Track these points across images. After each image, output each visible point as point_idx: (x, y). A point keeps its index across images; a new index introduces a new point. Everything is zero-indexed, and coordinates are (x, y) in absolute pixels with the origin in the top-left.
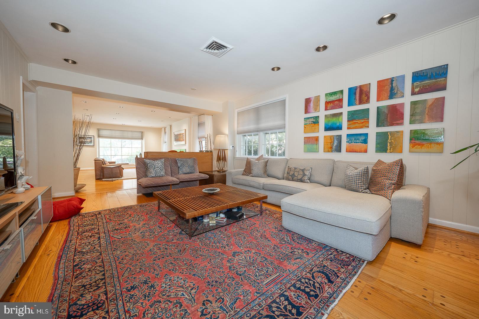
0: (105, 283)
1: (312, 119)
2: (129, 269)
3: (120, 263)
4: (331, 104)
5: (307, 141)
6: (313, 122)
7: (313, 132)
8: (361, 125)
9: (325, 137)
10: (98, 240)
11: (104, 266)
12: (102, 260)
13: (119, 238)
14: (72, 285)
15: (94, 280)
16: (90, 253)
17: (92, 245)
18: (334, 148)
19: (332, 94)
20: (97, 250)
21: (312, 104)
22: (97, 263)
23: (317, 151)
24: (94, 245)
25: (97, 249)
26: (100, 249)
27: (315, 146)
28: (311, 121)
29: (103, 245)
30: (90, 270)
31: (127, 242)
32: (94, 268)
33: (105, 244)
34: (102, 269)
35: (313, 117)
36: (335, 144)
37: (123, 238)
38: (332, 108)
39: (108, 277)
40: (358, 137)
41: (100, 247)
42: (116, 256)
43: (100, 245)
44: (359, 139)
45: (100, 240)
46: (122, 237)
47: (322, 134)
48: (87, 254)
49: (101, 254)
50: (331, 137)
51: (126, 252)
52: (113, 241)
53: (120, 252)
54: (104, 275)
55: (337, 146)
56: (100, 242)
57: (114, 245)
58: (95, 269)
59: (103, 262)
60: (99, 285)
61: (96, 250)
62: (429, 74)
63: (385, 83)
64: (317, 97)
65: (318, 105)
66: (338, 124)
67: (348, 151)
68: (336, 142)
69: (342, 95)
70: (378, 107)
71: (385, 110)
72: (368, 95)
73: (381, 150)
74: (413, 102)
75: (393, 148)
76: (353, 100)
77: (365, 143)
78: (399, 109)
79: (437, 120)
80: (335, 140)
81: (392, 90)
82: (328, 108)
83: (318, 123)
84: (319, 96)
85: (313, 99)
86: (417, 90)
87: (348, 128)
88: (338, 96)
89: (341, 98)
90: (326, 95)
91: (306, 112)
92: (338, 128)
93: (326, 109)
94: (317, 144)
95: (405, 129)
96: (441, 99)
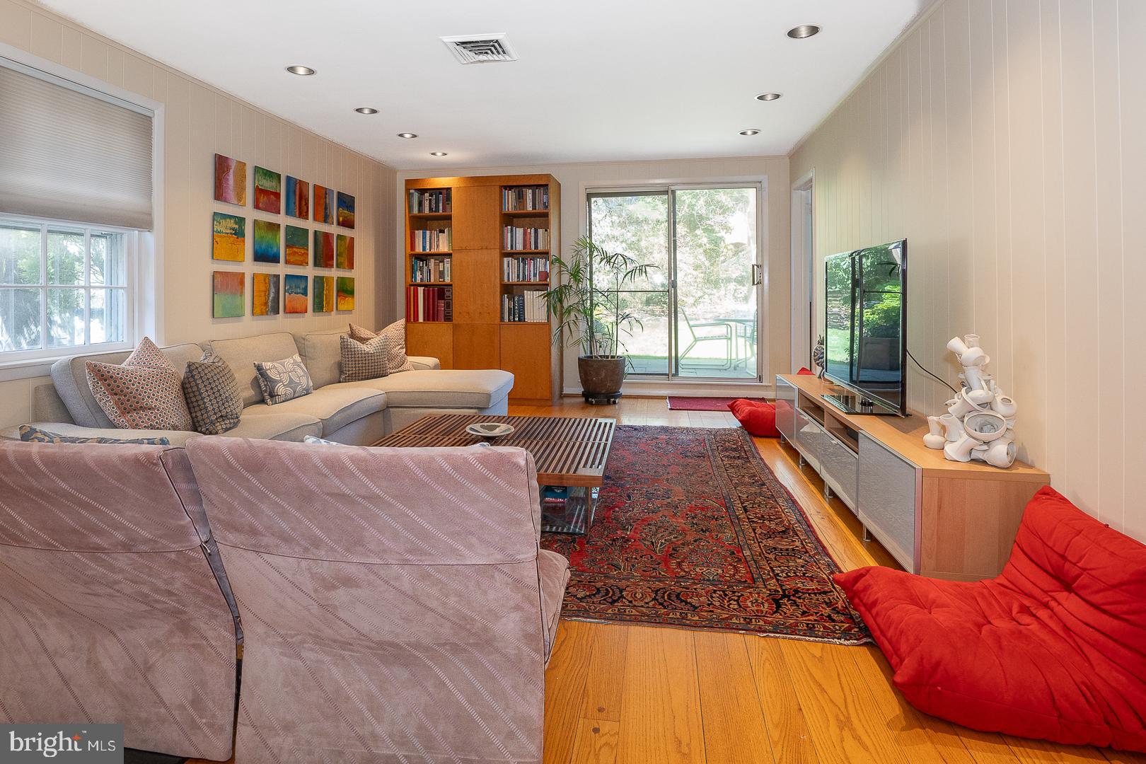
1: (232, 221)
4: (264, 197)
5: (221, 285)
6: (233, 229)
7: (234, 259)
8: (301, 259)
9: (254, 275)
11: (728, 476)
13: (710, 500)
14: (756, 471)
17: (752, 502)
18: (269, 304)
21: (231, 179)
23: (238, 314)
27: (238, 300)
28: (229, 225)
29: (736, 498)
35: (234, 217)
36: (272, 295)
38: (265, 209)
40: (299, 282)
41: (739, 496)
43: (740, 499)
44: (298, 287)
45: (743, 507)
47: (249, 267)
50: (264, 276)
52: (719, 498)
55: (273, 299)
59: (730, 479)
62: (346, 202)
63: (321, 193)
64: (242, 165)
65: (243, 189)
66: (275, 250)
67: (287, 311)
68: (273, 290)
69: (278, 184)
70: (315, 231)
71: (321, 239)
72: (307, 204)
73: (319, 307)
74: (339, 236)
75: (328, 303)
76: (292, 205)
77: (305, 294)
78: (331, 241)
79: (351, 266)
80: (272, 285)
81: (326, 208)
82: (260, 205)
83: (244, 236)
84: (245, 164)
85: (233, 165)
86: (341, 219)
87: (287, 262)
88: (274, 183)
89: (278, 191)
90: (257, 169)
91: (219, 195)
92: (275, 259)
93: (257, 207)
94: (242, 293)
95: (334, 273)
96: (352, 239)
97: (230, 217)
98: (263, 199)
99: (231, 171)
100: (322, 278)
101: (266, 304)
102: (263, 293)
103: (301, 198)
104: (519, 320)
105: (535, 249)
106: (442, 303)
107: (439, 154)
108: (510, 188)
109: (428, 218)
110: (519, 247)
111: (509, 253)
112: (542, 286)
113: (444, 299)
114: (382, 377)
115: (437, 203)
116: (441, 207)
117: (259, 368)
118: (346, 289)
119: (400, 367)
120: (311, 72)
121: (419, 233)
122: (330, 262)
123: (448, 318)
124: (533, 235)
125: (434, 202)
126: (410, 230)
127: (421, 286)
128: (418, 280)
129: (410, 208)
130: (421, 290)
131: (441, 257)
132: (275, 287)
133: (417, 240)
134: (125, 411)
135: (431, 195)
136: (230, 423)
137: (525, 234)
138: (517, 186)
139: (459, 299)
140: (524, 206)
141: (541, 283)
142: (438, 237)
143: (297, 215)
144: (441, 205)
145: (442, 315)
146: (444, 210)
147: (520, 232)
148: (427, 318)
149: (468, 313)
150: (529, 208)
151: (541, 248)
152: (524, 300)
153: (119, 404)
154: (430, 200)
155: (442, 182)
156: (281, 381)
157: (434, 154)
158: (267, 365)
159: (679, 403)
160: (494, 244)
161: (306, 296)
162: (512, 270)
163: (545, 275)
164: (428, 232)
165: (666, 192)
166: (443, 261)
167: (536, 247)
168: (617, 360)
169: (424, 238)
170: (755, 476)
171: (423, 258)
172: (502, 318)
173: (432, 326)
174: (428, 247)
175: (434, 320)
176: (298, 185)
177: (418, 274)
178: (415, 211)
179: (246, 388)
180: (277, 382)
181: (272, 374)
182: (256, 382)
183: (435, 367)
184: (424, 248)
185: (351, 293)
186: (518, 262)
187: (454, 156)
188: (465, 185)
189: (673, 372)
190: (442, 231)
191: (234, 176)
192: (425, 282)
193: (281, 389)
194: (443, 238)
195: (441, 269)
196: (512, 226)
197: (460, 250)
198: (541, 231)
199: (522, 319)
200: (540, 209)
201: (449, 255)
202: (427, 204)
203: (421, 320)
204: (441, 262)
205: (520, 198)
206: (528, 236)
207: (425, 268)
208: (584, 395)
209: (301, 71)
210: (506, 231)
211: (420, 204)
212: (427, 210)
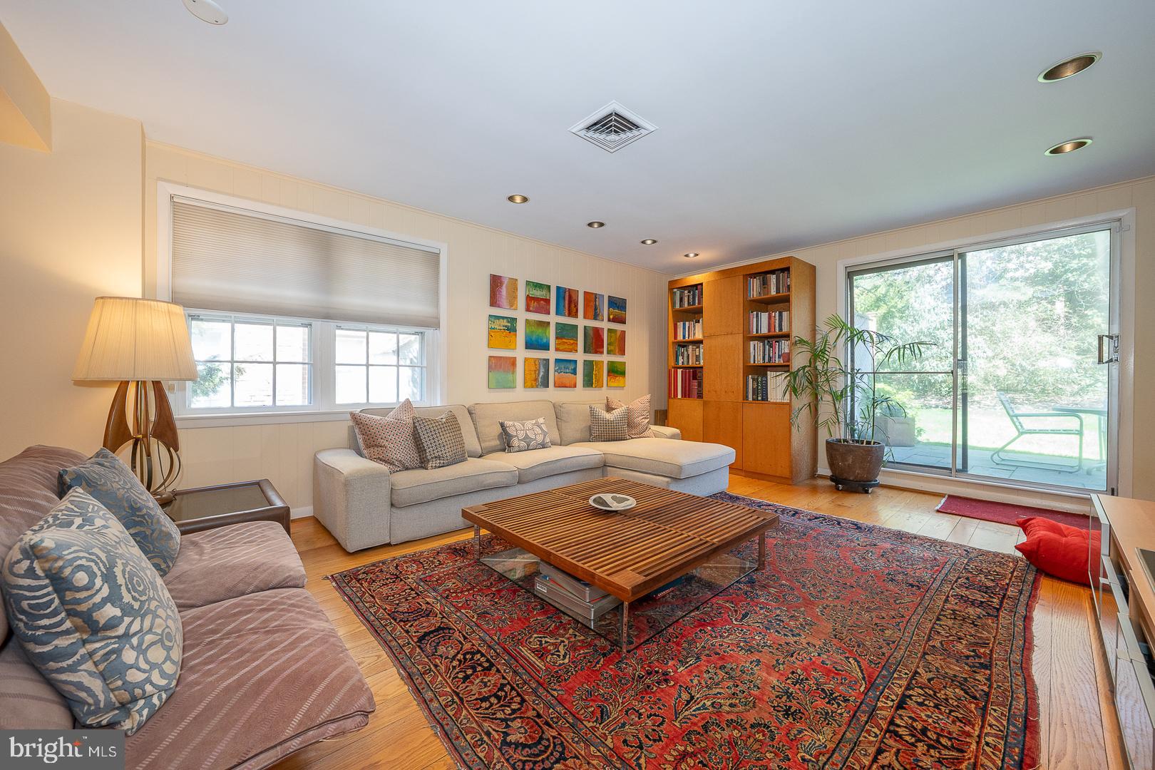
0: (942, 610)
1: (505, 320)
2: (898, 602)
3: (903, 616)
4: (536, 303)
5: (495, 366)
6: (506, 326)
7: (507, 347)
8: (571, 347)
9: (526, 359)
10: (910, 697)
11: (931, 630)
12: (929, 640)
13: (856, 661)
14: (994, 637)
15: (957, 622)
16: (946, 673)
17: (931, 693)
18: (540, 380)
19: (536, 286)
20: (927, 670)
21: (504, 291)
22: (941, 643)
23: (512, 387)
24: (927, 690)
25: (926, 672)
26: (918, 667)
27: (510, 376)
28: (502, 324)
29: (906, 674)
30: (959, 639)
31: (851, 639)
32: (951, 638)
33: (900, 672)
34: (936, 626)
35: (506, 318)
36: (542, 374)
37: (847, 655)
38: (537, 311)
39: (934, 612)
40: (568, 365)
41: (916, 672)
42: (900, 630)
43: (913, 678)
44: (568, 368)
45: (904, 695)
46: (848, 658)
47: (520, 353)
48: (955, 676)
49: (925, 654)
50: (535, 360)
51: (876, 624)
52: (876, 664)
53: (886, 632)
54: (938, 619)
55: (543, 377)
56: (908, 688)
57: (883, 654)
58: (948, 635)
59: (929, 636)
60: (951, 612)
61: (930, 672)
62: (618, 304)
63: (591, 299)
64: (514, 282)
65: (515, 297)
66: (545, 340)
67: (556, 385)
68: (542, 370)
69: (548, 293)
70: (585, 327)
71: (591, 333)
72: (576, 306)
73: (589, 382)
74: (610, 330)
75: (598, 381)
76: (561, 307)
77: (574, 372)
78: (601, 334)
79: (622, 352)
80: (542, 367)
81: (596, 309)
82: (531, 309)
83: (516, 331)
84: (517, 280)
85: (506, 282)
86: (611, 317)
87: (557, 349)
88: (544, 292)
89: (548, 298)
90: (528, 283)
91: (494, 302)
92: (545, 347)
93: (528, 310)
94: (514, 372)
95: (605, 358)
96: (623, 333)
97: (503, 318)
98: (534, 305)
99: (504, 285)
100: (591, 362)
101: (536, 380)
102: (533, 373)
103: (570, 302)
104: (763, 400)
105: (779, 331)
106: (695, 383)
107: (692, 255)
108: (754, 276)
109: (686, 311)
110: (764, 330)
111: (756, 337)
112: (785, 368)
113: (696, 379)
114: (619, 440)
115: (694, 298)
116: (697, 301)
117: (502, 425)
118: (616, 371)
119: (641, 434)
120: (525, 200)
121: (680, 325)
122: (601, 350)
123: (700, 396)
124: (777, 318)
125: (691, 297)
126: (674, 321)
127: (680, 368)
128: (680, 364)
129: (674, 304)
130: (679, 371)
131: (698, 343)
132: (545, 368)
133: (678, 330)
134: (368, 447)
135: (689, 292)
136: (440, 463)
137: (770, 318)
138: (762, 274)
139: (708, 379)
140: (769, 291)
141: (785, 364)
142: (694, 326)
143: (566, 314)
144: (697, 299)
145: (695, 392)
146: (699, 303)
147: (764, 316)
148: (684, 395)
149: (716, 391)
150: (773, 292)
151: (785, 329)
152: (767, 381)
153: (365, 440)
154: (689, 296)
155: (695, 279)
156: (516, 436)
157: (687, 256)
158: (508, 423)
159: (959, 506)
160: (738, 329)
161: (576, 375)
162: (757, 353)
163: (787, 357)
164: (687, 323)
165: (951, 258)
166: (699, 347)
167: (781, 329)
168: (872, 447)
169: (684, 328)
170: (985, 645)
171: (684, 345)
172: (746, 397)
173: (687, 402)
174: (687, 336)
175: (689, 397)
176: (567, 293)
177: (680, 358)
178: (678, 306)
179: (493, 439)
180: (513, 436)
181: (511, 431)
182: (500, 436)
183: (673, 437)
184: (684, 337)
185: (623, 373)
186: (764, 345)
187: (705, 256)
188: (713, 279)
189: (959, 466)
190: (699, 322)
191: (507, 289)
192: (686, 365)
193: (515, 442)
194: (698, 326)
195: (697, 354)
196: (757, 311)
197: (710, 336)
198: (785, 314)
199: (765, 398)
200: (783, 293)
201: (701, 342)
202: (686, 299)
203: (679, 396)
204: (697, 348)
205: (765, 284)
206: (773, 319)
207: (686, 353)
208: (832, 479)
209: (518, 199)
210: (751, 317)
211: (681, 300)
212: (686, 305)
